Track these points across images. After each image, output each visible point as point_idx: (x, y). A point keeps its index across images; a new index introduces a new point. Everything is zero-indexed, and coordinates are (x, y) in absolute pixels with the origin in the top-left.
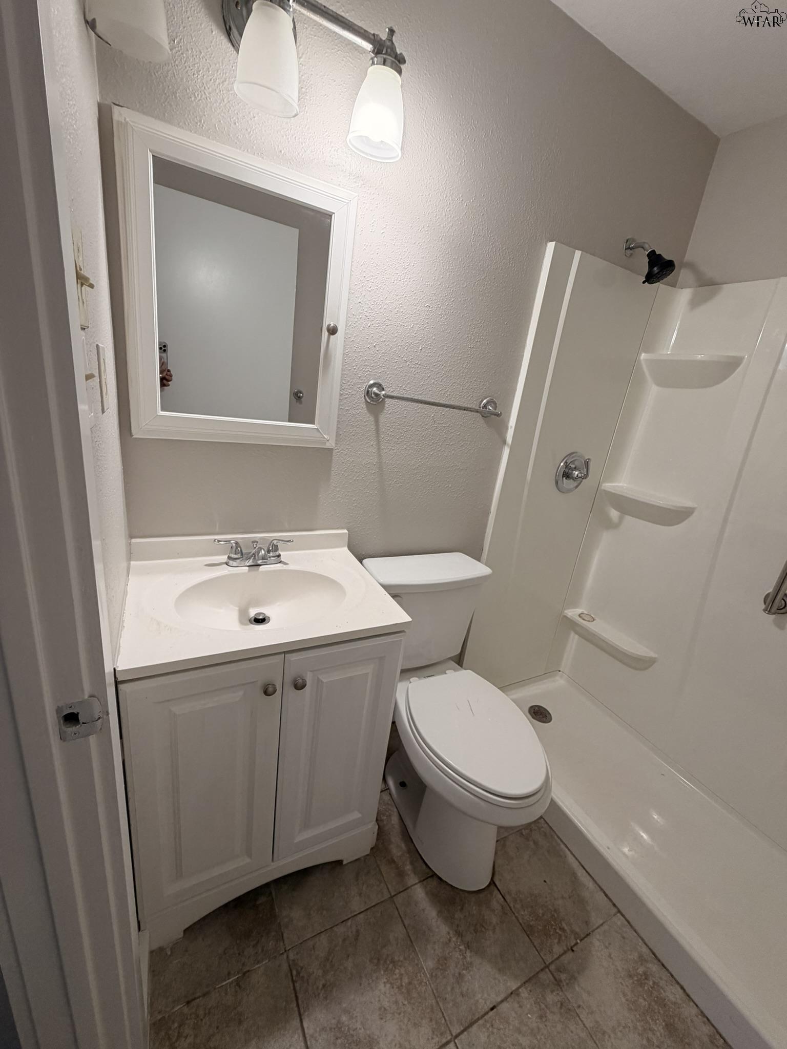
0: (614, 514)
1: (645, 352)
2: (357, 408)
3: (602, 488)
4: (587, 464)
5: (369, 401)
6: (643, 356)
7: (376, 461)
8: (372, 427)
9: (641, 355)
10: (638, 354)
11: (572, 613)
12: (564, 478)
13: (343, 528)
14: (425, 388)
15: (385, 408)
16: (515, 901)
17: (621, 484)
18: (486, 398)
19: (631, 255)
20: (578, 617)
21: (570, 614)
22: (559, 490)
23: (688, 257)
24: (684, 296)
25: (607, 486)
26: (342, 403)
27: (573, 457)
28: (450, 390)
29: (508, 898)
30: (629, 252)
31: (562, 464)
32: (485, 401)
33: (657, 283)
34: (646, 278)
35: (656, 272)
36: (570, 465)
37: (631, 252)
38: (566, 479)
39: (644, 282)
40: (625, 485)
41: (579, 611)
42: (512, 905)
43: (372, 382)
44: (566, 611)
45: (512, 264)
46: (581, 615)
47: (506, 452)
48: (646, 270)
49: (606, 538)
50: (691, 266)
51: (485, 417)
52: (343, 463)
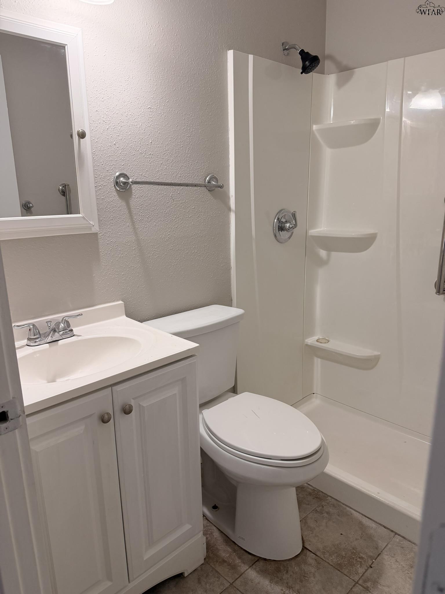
0: (323, 253)
1: (315, 125)
2: (111, 196)
3: (310, 234)
4: (294, 215)
5: (119, 189)
6: (315, 127)
7: (134, 239)
8: (125, 211)
9: (312, 127)
10: (311, 127)
11: (311, 341)
12: (280, 231)
13: (118, 300)
14: (161, 173)
15: (133, 194)
16: (324, 553)
17: (322, 229)
18: (209, 175)
19: (288, 54)
20: (316, 342)
21: (309, 342)
22: (278, 241)
23: (327, 52)
24: (331, 80)
25: (313, 232)
26: (97, 194)
27: (282, 213)
28: (180, 173)
29: (318, 553)
30: (286, 52)
31: (276, 221)
32: (208, 178)
33: (311, 73)
34: (302, 70)
35: (308, 64)
36: (281, 220)
37: (288, 52)
38: (281, 231)
39: (302, 73)
40: (325, 229)
41: (316, 338)
42: (322, 557)
43: (117, 174)
44: (306, 341)
45: (205, 69)
46: (318, 340)
47: (232, 217)
48: (301, 64)
49: (322, 273)
50: (330, 57)
51: (210, 191)
52: (108, 244)
